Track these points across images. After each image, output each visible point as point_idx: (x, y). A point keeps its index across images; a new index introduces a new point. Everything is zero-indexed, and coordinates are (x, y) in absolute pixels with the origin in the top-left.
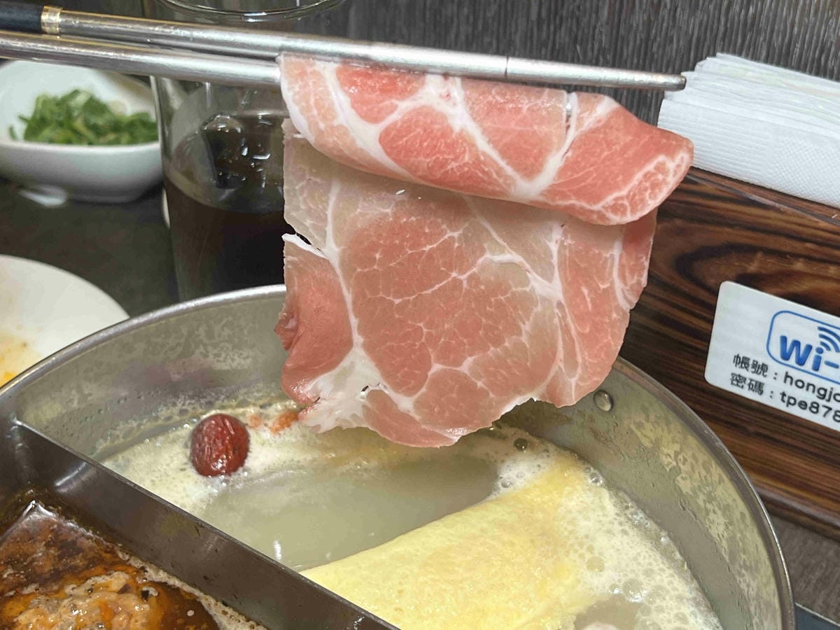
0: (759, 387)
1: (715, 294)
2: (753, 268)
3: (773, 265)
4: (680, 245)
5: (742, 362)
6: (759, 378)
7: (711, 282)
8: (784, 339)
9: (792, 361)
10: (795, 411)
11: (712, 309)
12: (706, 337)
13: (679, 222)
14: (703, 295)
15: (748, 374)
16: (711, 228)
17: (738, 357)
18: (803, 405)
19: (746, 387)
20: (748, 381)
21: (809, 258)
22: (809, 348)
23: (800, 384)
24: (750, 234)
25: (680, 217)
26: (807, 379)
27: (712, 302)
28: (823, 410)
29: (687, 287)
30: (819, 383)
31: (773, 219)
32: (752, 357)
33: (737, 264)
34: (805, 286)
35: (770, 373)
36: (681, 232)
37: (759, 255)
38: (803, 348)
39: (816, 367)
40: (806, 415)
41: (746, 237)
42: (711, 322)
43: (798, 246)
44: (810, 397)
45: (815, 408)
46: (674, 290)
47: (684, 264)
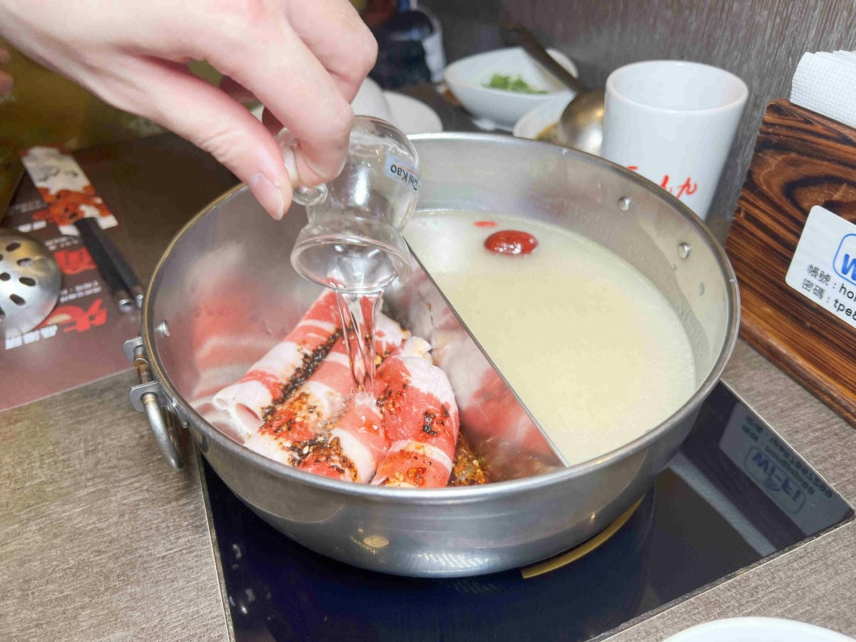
0: (820, 293)
1: (806, 214)
2: (837, 197)
3: (852, 195)
4: (792, 173)
5: (814, 271)
6: (822, 286)
7: (806, 205)
8: (847, 257)
9: (849, 275)
10: (842, 316)
11: (802, 226)
12: (792, 248)
13: (793, 155)
14: (797, 214)
15: (816, 281)
16: (814, 161)
17: (811, 267)
18: (849, 312)
19: (812, 291)
20: (814, 287)
23: (851, 295)
24: (840, 167)
25: (795, 151)
27: (803, 221)
29: (788, 207)
32: (822, 268)
33: (826, 192)
35: (831, 283)
36: (793, 163)
37: (844, 187)
40: (848, 320)
41: (838, 170)
42: (798, 236)
46: (779, 209)
47: (791, 189)
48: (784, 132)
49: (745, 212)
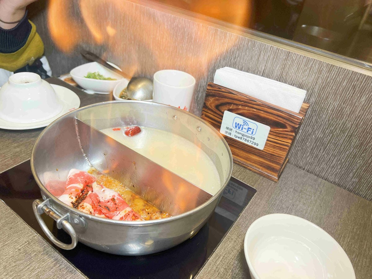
0: (230, 134)
1: (223, 113)
2: (231, 108)
3: (235, 107)
4: (217, 103)
5: (228, 128)
6: (230, 132)
7: (222, 111)
8: (236, 123)
9: (237, 128)
10: (237, 139)
11: (222, 117)
12: (221, 123)
13: (217, 98)
14: (221, 114)
15: (228, 131)
16: (223, 99)
18: (239, 138)
19: (228, 134)
21: (242, 105)
22: (241, 125)
23: (239, 133)
24: (231, 100)
25: (217, 96)
26: (240, 132)
27: (222, 115)
28: (243, 139)
29: (218, 112)
30: (242, 133)
31: (236, 97)
32: (230, 127)
33: (228, 107)
34: (241, 111)
35: (233, 131)
36: (217, 100)
37: (232, 105)
38: (240, 125)
39: (242, 129)
40: (239, 140)
41: (230, 101)
42: (222, 120)
43: (240, 103)
44: (240, 136)
45: (241, 138)
46: (215, 113)
47: (217, 107)
48: (213, 91)
49: (205, 114)
